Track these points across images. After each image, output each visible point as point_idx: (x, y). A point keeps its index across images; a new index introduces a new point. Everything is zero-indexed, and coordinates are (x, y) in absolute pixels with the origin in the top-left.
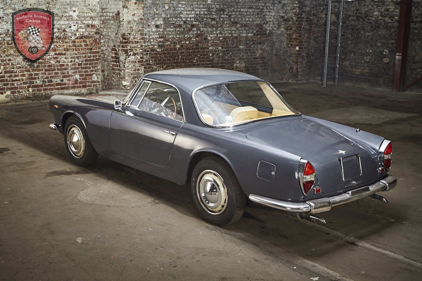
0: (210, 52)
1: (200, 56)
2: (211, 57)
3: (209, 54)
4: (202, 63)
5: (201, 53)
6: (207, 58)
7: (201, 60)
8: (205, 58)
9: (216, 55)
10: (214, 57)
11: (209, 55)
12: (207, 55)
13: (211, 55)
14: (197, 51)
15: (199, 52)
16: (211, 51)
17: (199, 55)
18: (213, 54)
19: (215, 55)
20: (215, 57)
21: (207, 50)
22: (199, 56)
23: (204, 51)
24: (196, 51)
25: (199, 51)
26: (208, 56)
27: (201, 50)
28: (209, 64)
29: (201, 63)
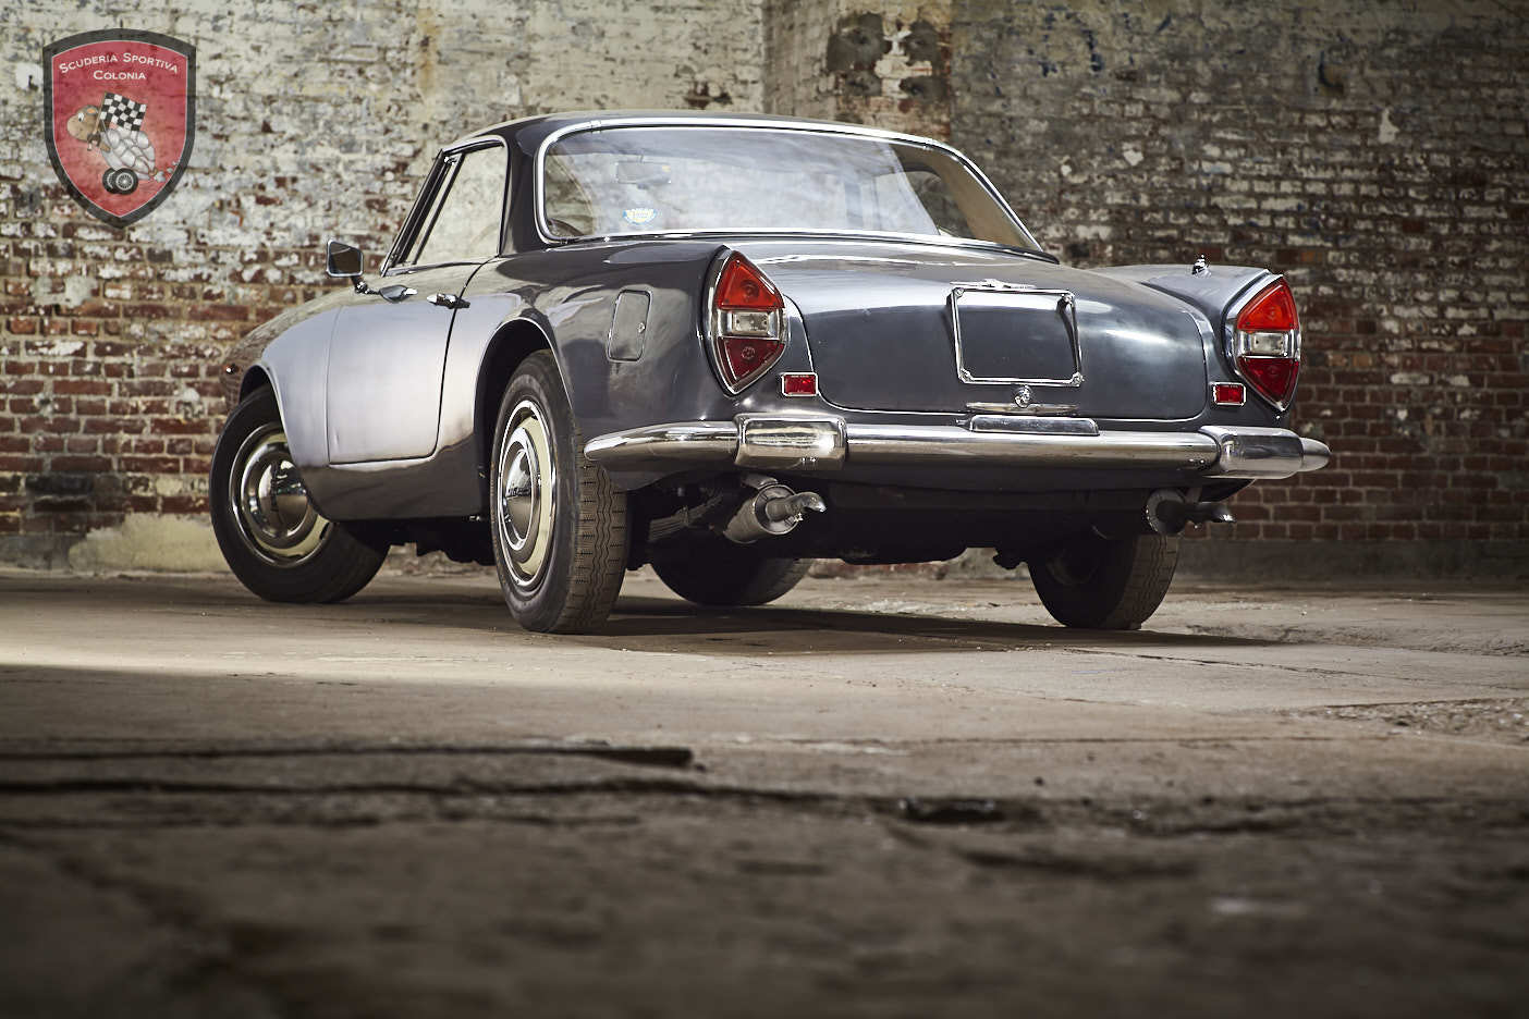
0: (1394, 397)
1: (1331, 417)
2: (1400, 424)
3: (1390, 412)
4: (1347, 454)
5: (1340, 401)
6: (1375, 431)
7: (1341, 437)
8: (1368, 430)
9: (1435, 417)
10: (1423, 428)
11: (1394, 417)
12: (1377, 412)
13: (1402, 415)
14: (1313, 387)
15: (1322, 394)
16: (1404, 394)
17: (1328, 413)
18: (1417, 414)
19: (1429, 417)
20: (1430, 429)
21: (1376, 388)
22: (1326, 417)
23: (1361, 395)
24: (1310, 391)
25: (1327, 390)
26: (1382, 421)
27: (1343, 388)
28: (1395, 464)
29: (1343, 458)
